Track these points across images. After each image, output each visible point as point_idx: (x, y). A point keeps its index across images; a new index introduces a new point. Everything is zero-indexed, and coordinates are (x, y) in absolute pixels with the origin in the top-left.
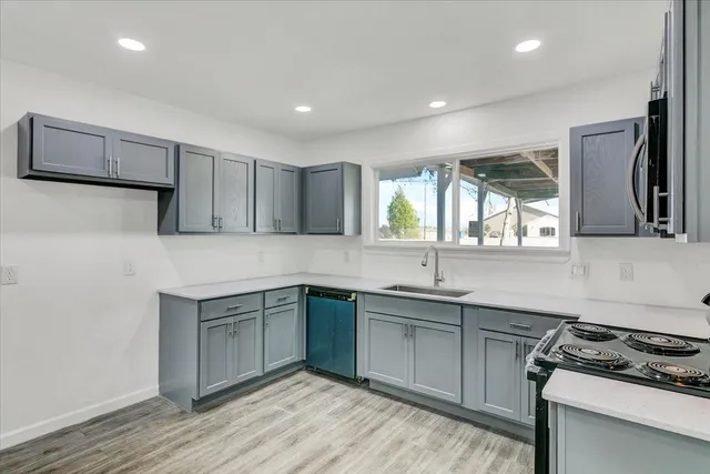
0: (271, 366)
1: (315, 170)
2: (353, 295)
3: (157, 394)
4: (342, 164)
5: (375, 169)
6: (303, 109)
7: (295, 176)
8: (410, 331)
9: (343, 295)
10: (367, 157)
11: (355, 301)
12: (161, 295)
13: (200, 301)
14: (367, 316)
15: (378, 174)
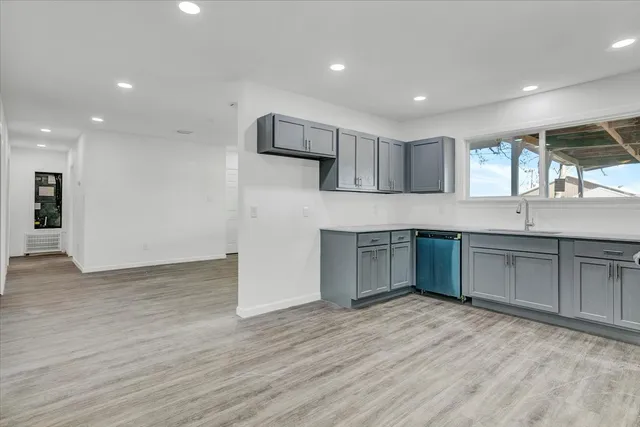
0: (396, 285)
1: (418, 144)
2: (459, 235)
3: (319, 298)
4: (442, 138)
5: (467, 141)
6: (420, 99)
7: (402, 149)
8: (511, 261)
9: (450, 235)
10: (461, 132)
11: (461, 240)
12: (322, 231)
13: (358, 233)
14: (472, 250)
15: (468, 145)
